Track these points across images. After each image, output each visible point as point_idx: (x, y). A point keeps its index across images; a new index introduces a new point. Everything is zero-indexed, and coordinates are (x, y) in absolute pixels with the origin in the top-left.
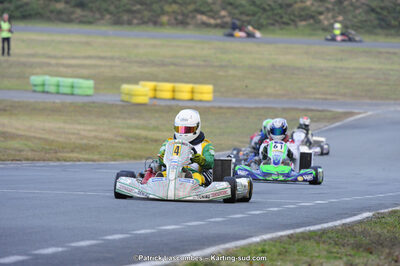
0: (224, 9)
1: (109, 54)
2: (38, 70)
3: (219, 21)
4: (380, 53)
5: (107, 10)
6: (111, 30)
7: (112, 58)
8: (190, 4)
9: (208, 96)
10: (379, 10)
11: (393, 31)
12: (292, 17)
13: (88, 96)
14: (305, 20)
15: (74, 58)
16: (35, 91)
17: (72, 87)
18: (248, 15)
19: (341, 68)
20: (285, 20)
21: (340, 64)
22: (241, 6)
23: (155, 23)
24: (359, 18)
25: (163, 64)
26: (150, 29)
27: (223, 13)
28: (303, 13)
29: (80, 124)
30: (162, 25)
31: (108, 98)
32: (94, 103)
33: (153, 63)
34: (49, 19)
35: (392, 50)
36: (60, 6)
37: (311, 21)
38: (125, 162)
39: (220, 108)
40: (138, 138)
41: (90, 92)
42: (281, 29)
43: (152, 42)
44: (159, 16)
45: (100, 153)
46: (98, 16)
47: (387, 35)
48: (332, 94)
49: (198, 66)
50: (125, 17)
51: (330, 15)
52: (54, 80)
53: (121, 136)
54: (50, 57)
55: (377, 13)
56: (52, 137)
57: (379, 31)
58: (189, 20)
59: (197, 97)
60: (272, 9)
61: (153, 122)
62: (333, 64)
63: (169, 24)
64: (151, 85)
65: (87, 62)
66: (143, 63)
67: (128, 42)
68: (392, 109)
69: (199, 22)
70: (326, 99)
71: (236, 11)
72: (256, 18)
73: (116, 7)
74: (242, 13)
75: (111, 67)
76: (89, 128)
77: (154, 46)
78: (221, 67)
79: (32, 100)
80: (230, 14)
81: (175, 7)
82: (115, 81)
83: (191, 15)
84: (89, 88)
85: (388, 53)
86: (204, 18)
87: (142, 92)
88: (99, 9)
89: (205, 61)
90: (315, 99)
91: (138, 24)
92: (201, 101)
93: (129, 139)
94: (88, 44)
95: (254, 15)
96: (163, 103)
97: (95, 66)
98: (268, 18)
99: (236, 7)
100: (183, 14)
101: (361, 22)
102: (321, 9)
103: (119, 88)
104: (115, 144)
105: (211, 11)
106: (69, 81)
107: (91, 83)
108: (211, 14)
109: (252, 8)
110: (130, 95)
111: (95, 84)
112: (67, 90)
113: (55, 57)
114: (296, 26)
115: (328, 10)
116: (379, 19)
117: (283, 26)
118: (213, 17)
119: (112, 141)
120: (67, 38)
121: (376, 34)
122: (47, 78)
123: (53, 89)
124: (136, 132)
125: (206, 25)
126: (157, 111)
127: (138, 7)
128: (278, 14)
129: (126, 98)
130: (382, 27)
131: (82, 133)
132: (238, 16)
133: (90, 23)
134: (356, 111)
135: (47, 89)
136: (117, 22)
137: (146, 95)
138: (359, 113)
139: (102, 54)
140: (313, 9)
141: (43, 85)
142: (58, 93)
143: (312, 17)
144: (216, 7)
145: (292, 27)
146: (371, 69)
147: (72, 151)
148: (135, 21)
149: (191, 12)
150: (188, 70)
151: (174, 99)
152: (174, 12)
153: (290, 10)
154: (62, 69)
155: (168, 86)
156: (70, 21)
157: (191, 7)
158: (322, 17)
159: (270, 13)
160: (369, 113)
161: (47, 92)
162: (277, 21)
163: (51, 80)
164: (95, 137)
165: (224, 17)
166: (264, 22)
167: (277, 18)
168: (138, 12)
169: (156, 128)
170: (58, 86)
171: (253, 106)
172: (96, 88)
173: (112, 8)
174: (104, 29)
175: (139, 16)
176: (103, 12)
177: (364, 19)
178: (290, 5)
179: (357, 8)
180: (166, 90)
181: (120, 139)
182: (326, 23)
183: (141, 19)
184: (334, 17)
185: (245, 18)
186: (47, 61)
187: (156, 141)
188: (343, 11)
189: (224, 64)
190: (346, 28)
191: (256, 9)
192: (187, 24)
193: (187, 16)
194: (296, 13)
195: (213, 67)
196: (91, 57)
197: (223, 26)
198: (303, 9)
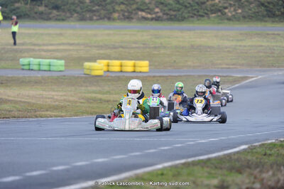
0: (157, 7)
1: (76, 42)
2: (26, 54)
3: (154, 16)
4: (268, 34)
5: (74, 11)
6: (78, 24)
7: (78, 44)
8: (133, 4)
9: (146, 69)
10: (266, 4)
11: (277, 19)
12: (206, 11)
13: (60, 71)
14: (215, 13)
15: (51, 45)
16: (23, 69)
17: (50, 65)
18: (174, 11)
19: (240, 46)
20: (200, 13)
21: (239, 43)
22: (169, 4)
23: (109, 19)
24: (253, 10)
25: (115, 48)
26: (106, 23)
27: (157, 10)
28: (212, 8)
29: (54, 91)
30: (114, 20)
31: (76, 72)
32: (64, 76)
33: (107, 47)
34: (34, 19)
35: (276, 32)
36: (42, 9)
37: (219, 14)
39: (154, 77)
40: (95, 100)
41: (63, 68)
42: (198, 20)
43: (107, 32)
44: (111, 13)
46: (68, 15)
47: (273, 22)
48: (233, 65)
49: (138, 48)
50: (88, 16)
51: (232, 9)
52: (37, 61)
53: (83, 98)
54: (35, 45)
55: (266, 6)
56: (34, 101)
57: (267, 19)
58: (132, 16)
59: (138, 69)
60: (192, 6)
61: (106, 88)
62: (234, 43)
63: (119, 19)
64: (105, 62)
65: (61, 47)
66: (100, 47)
68: (276, 73)
69: (140, 16)
70: (229, 68)
71: (165, 8)
72: (180, 13)
73: (81, 9)
74: (170, 10)
75: (77, 50)
76: (61, 94)
77: (108, 35)
78: (155, 48)
79: (21, 76)
80: (161, 10)
81: (123, 7)
82: (80, 60)
83: (134, 12)
84: (62, 65)
85: (274, 34)
86: (144, 14)
87: (99, 67)
88: (69, 11)
89: (144, 44)
90: (222, 68)
91: (97, 20)
92: (140, 72)
93: (89, 100)
94: (61, 34)
95: (179, 11)
96: (113, 75)
97: (66, 50)
98: (189, 12)
99: (166, 6)
100: (129, 12)
101: (254, 13)
102: (226, 5)
103: (83, 65)
104: (78, 104)
105: (148, 9)
106: (47, 61)
107: (62, 62)
108: (148, 11)
109: (178, 6)
110: (90, 69)
111: (65, 63)
112: (46, 68)
113: (38, 45)
114: (209, 18)
115: (231, 5)
116: (267, 10)
117: (199, 18)
118: (150, 13)
119: (76, 102)
120: (46, 31)
121: (266, 21)
122: (32, 59)
123: (36, 67)
124: (94, 95)
125: (146, 19)
126: (109, 80)
127: (97, 7)
128: (195, 9)
129: (87, 72)
130: (269, 17)
131: (56, 97)
132: (167, 11)
133: (63, 20)
134: (250, 76)
135: (32, 67)
136: (82, 19)
137: (101, 69)
138: (252, 77)
139: (71, 42)
140: (220, 5)
141: (29, 65)
142: (40, 70)
143: (220, 11)
144: (152, 6)
145: (206, 18)
146: (261, 46)
147: (47, 111)
148: (95, 18)
149: (135, 10)
150: (132, 51)
151: (121, 71)
152: (122, 10)
153: (204, 6)
154: (43, 53)
155: (117, 62)
156: (49, 19)
157: (134, 7)
158: (226, 11)
159: (190, 9)
160: (260, 77)
161: (32, 70)
162: (195, 14)
163: (35, 61)
164: (65, 100)
165: (158, 12)
166: (186, 16)
167: (195, 12)
168: (97, 11)
169: (108, 92)
170: (39, 65)
172: (65, 66)
173: (78, 9)
174: (72, 23)
175: (97, 14)
176: (72, 12)
177: (257, 11)
178: (204, 3)
179: (251, 3)
180: (115, 65)
181: (82, 101)
182: (230, 14)
183: (99, 16)
184: (235, 10)
185: (172, 13)
186: (33, 47)
187: (108, 101)
188: (241, 6)
189: (157, 46)
190: (244, 17)
191: (180, 7)
192: (132, 18)
193: (132, 13)
194: (209, 9)
195: (149, 48)
196: (63, 44)
197: (157, 19)
198: (213, 5)
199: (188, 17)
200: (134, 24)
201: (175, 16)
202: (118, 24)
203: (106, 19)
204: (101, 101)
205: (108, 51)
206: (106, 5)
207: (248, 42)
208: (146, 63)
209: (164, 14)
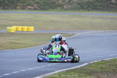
0: (35, 4)
3: (34, 8)
4: (82, 16)
5: (1, 5)
6: (3, 11)
7: (3, 19)
8: (25, 3)
9: (32, 30)
10: (81, 4)
11: (85, 10)
12: (56, 6)
14: (59, 7)
18: (43, 6)
19: (70, 21)
20: (53, 7)
21: (70, 20)
22: (41, 3)
23: (16, 9)
25: (19, 21)
26: (14, 11)
27: (35, 5)
28: (58, 5)
30: (17, 9)
37: (61, 7)
38: (10, 50)
39: (36, 33)
40: (13, 43)
42: (53, 10)
44: (16, 7)
45: (3, 47)
47: (83, 11)
48: (68, 29)
49: (29, 21)
50: (7, 7)
51: (67, 6)
53: (8, 42)
57: (81, 10)
58: (25, 8)
59: (29, 30)
60: (50, 4)
61: (17, 38)
63: (20, 9)
64: (15, 27)
66: (13, 21)
67: (8, 14)
68: (86, 32)
69: (28, 8)
70: (67, 30)
71: (39, 5)
74: (41, 5)
75: (3, 22)
77: (15, 15)
78: (36, 21)
80: (37, 6)
81: (21, 4)
82: (5, 26)
83: (26, 6)
85: (84, 16)
86: (30, 7)
87: (13, 29)
89: (31, 20)
90: (64, 30)
91: (10, 9)
92: (30, 31)
93: (10, 43)
95: (44, 6)
96: (19, 32)
98: (49, 7)
99: (39, 4)
100: (23, 6)
101: (76, 7)
102: (64, 4)
103: (6, 28)
104: (6, 45)
105: (32, 5)
108: (31, 6)
109: (44, 4)
110: (10, 30)
114: (57, 9)
115: (66, 4)
116: (81, 6)
117: (53, 9)
118: (32, 7)
119: (5, 44)
121: (80, 11)
124: (12, 41)
125: (30, 9)
126: (18, 35)
127: (10, 4)
129: (8, 31)
130: (82, 9)
134: (76, 33)
136: (4, 9)
137: (14, 30)
140: (62, 4)
143: (61, 6)
144: (33, 4)
145: (55, 9)
146: (79, 21)
148: (9, 8)
150: (26, 22)
151: (22, 31)
152: (21, 5)
153: (55, 4)
155: (20, 27)
157: (26, 4)
158: (64, 6)
159: (49, 5)
160: (80, 34)
162: (51, 8)
165: (35, 7)
166: (47, 8)
167: (51, 6)
169: (18, 40)
171: (45, 32)
173: (3, 5)
175: (11, 7)
179: (74, 3)
180: (20, 28)
181: (8, 43)
182: (65, 8)
183: (11, 8)
184: (68, 6)
185: (42, 7)
187: (18, 43)
188: (70, 4)
190: (71, 9)
194: (57, 5)
195: (33, 21)
197: (35, 9)
198: (58, 4)
199: (49, 8)
200: (25, 11)
201: (43, 8)
202: (19, 11)
203: (14, 9)
204: (15, 43)
205: (16, 22)
206: (14, 3)
207: (74, 19)
209: (38, 7)
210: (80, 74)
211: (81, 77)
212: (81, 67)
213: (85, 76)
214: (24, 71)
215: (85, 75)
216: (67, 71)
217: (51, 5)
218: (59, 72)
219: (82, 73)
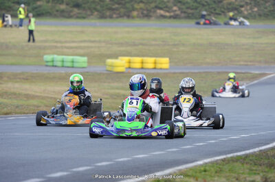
0: (175, 5)
1: (97, 39)
2: (49, 51)
3: (172, 14)
5: (95, 9)
6: (98, 22)
7: (100, 42)
8: (151, 3)
12: (223, 10)
13: (83, 68)
15: (73, 42)
16: (47, 66)
17: (73, 62)
18: (192, 9)
20: (217, 12)
22: (187, 3)
23: (128, 17)
24: (269, 9)
25: (135, 45)
26: (125, 21)
27: (175, 8)
28: (230, 7)
30: (133, 18)
32: (88, 72)
33: (127, 44)
34: (55, 16)
37: (236, 12)
39: (174, 73)
40: (118, 96)
41: (85, 65)
43: (127, 29)
44: (131, 11)
46: (89, 13)
48: (251, 62)
49: (158, 45)
50: (108, 14)
51: (248, 7)
52: (60, 58)
53: (107, 94)
54: (57, 42)
58: (151, 14)
59: (158, 66)
60: (209, 5)
62: (251, 41)
63: (138, 17)
64: (126, 59)
65: (83, 44)
66: (121, 44)
67: (110, 30)
69: (158, 15)
71: (184, 7)
72: (198, 11)
73: (101, 7)
74: (188, 8)
75: (99, 47)
77: (129, 32)
78: (175, 45)
79: (45, 72)
80: (180, 9)
81: (142, 5)
82: (102, 57)
83: (152, 10)
84: (84, 62)
86: (162, 12)
88: (90, 9)
89: (163, 41)
90: (240, 65)
91: (117, 18)
92: (161, 68)
94: (82, 32)
95: (196, 9)
97: (88, 47)
99: (184, 4)
100: (148, 10)
101: (270, 11)
102: (242, 4)
103: (105, 62)
105: (167, 7)
106: (70, 58)
107: (85, 59)
108: (167, 9)
109: (195, 4)
110: (112, 66)
111: (88, 59)
112: (69, 64)
113: (61, 42)
114: (225, 16)
115: (247, 4)
117: (216, 16)
118: (168, 11)
122: (56, 56)
123: (59, 64)
125: (163, 17)
127: (117, 6)
128: (212, 8)
129: (109, 68)
132: (185, 10)
133: (84, 18)
135: (55, 64)
136: (103, 17)
137: (123, 66)
138: (270, 74)
139: (93, 39)
140: (237, 3)
141: (53, 61)
142: (63, 66)
143: (236, 9)
144: (170, 5)
145: (222, 16)
148: (115, 16)
149: (153, 8)
150: (152, 48)
151: (142, 68)
152: (141, 9)
153: (220, 5)
154: (65, 50)
155: (139, 59)
156: (70, 17)
157: (153, 5)
158: (243, 9)
159: (207, 7)
161: (56, 66)
162: (212, 13)
163: (58, 58)
165: (176, 11)
167: (212, 10)
168: (117, 9)
170: (63, 61)
172: (88, 62)
173: (98, 7)
174: (93, 21)
175: (117, 12)
176: (92, 10)
177: (272, 9)
178: (221, 2)
179: (266, 2)
180: (137, 62)
182: (246, 13)
183: (119, 14)
184: (251, 9)
185: (190, 11)
186: (55, 44)
188: (257, 5)
189: (176, 43)
190: (260, 15)
191: (198, 5)
192: (151, 16)
193: (150, 11)
194: (225, 7)
195: (169, 45)
196: (85, 41)
197: (175, 17)
198: (230, 4)
200: (152, 22)
201: (193, 14)
202: (138, 22)
203: (125, 18)
205: (129, 49)
206: (126, 3)
208: (166, 60)
209: (182, 12)
210: (254, 168)
211: (255, 174)
212: (261, 151)
213: (265, 172)
214: (123, 162)
215: (266, 170)
216: (223, 160)
217: (211, 6)
218: (206, 163)
219: (260, 165)
